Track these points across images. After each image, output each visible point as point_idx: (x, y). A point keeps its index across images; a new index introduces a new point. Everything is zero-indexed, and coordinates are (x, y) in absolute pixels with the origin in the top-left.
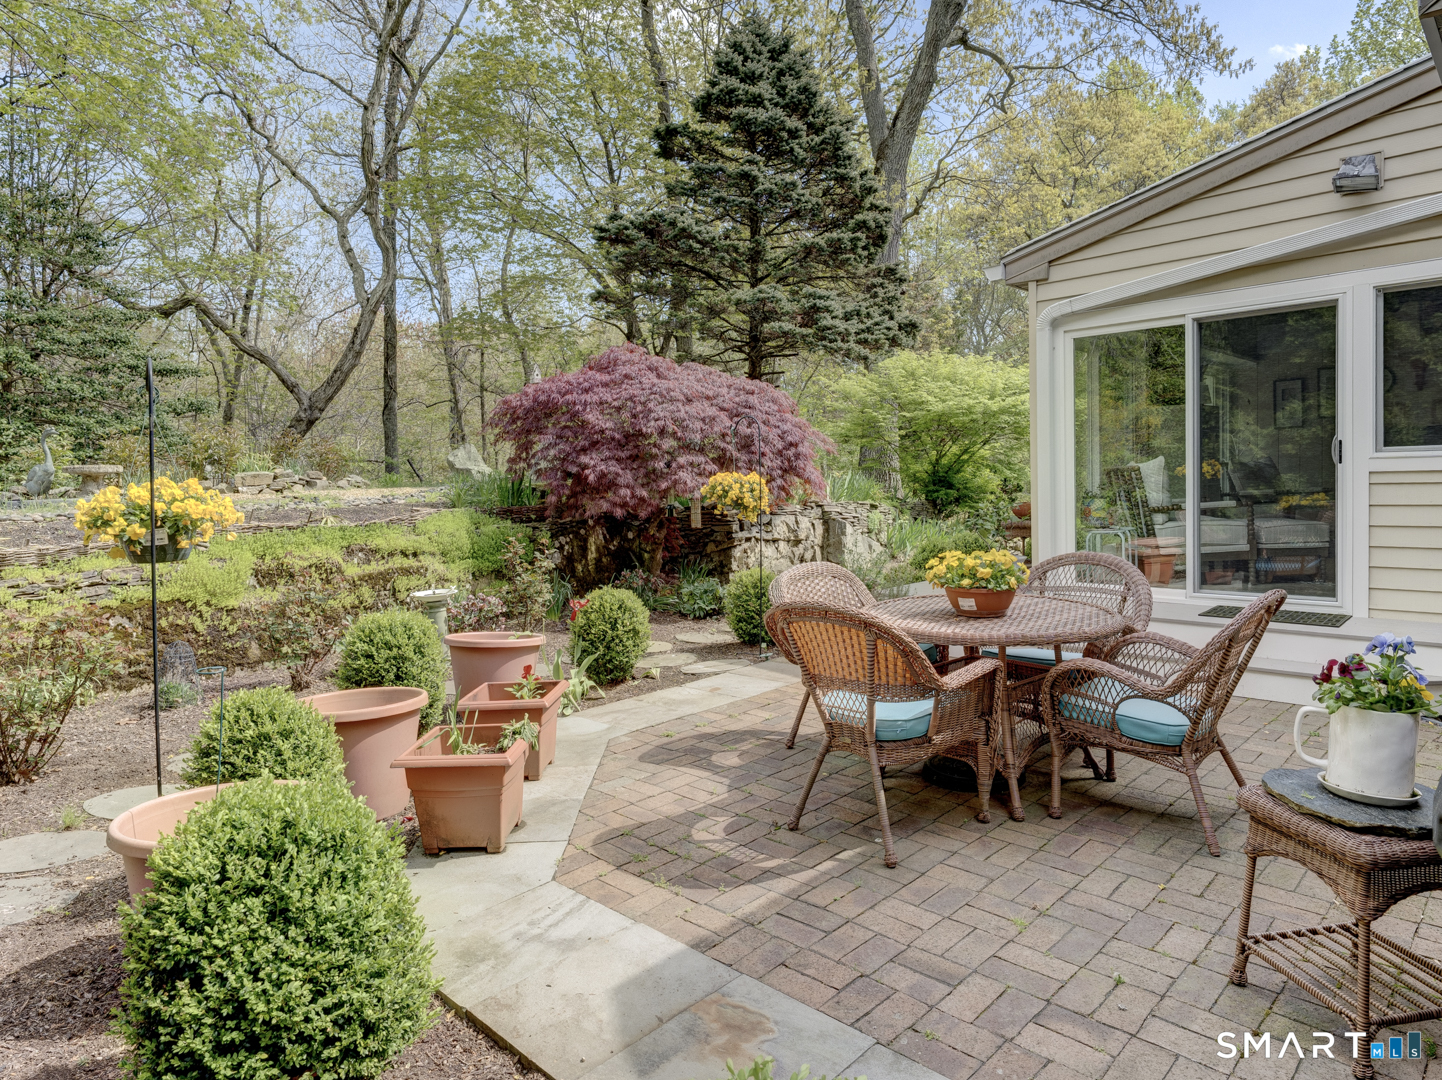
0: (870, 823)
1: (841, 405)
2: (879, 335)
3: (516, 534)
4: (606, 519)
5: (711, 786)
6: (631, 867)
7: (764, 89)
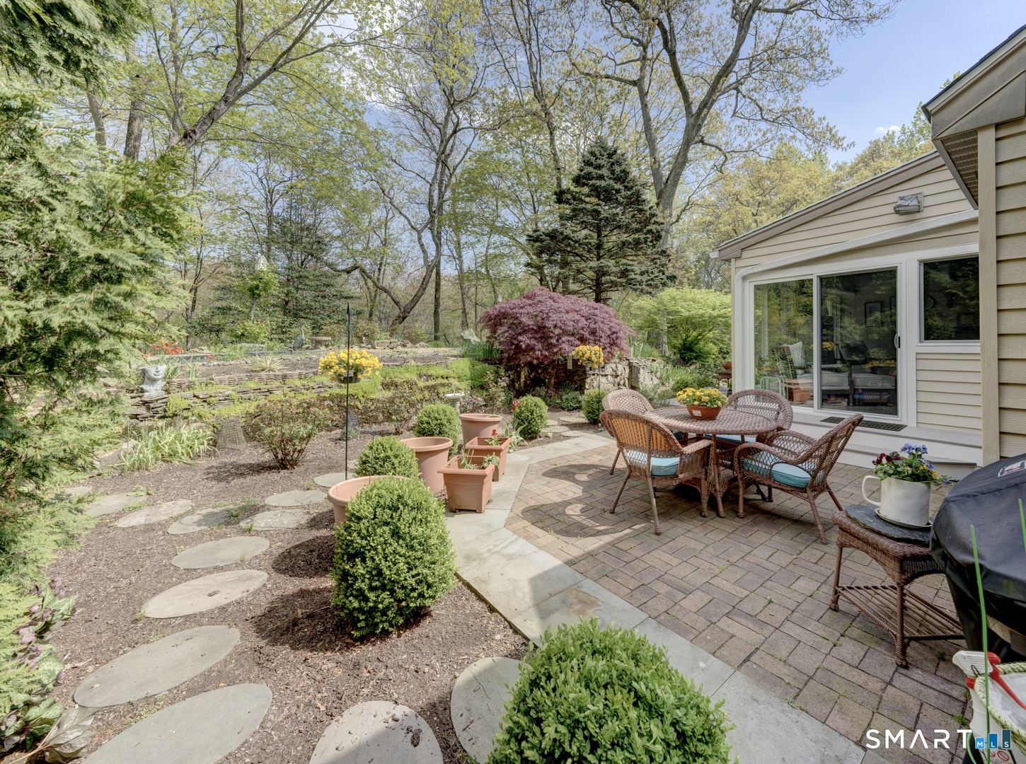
0: (648, 513)
1: (638, 312)
2: (657, 282)
3: (490, 370)
4: (530, 365)
5: (575, 489)
6: (538, 524)
7: (605, 172)
